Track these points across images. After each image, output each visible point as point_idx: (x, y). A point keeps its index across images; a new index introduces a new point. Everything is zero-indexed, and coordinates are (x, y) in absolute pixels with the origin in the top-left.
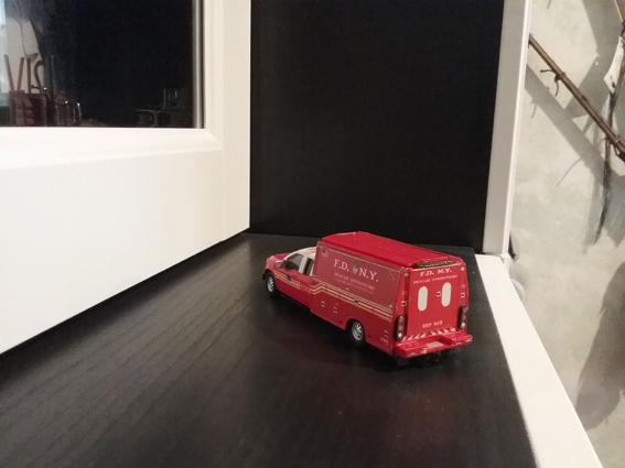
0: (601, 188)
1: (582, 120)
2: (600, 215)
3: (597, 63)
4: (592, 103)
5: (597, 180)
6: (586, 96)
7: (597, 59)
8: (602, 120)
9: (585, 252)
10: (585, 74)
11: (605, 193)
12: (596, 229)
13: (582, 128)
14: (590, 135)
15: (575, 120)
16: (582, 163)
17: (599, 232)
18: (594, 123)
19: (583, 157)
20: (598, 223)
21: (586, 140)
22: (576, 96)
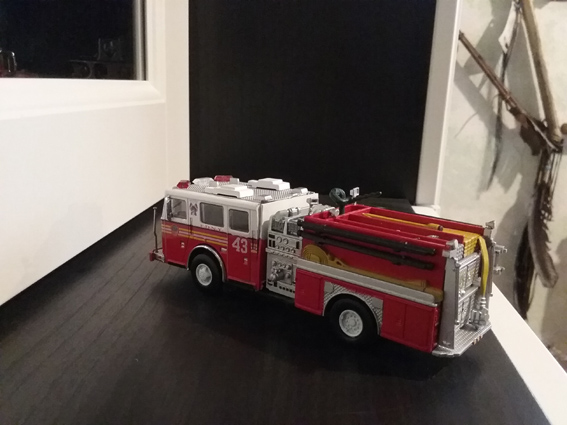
0: (494, 140)
1: (478, 78)
2: (492, 165)
3: (492, 25)
4: (488, 62)
5: (490, 133)
6: (482, 55)
7: (492, 21)
8: (495, 78)
9: (478, 198)
10: (481, 34)
11: (497, 146)
12: (489, 176)
13: (477, 86)
14: (484, 91)
15: (472, 78)
16: (477, 117)
17: (491, 180)
18: (488, 81)
19: (478, 112)
20: (490, 172)
21: (481, 96)
22: (473, 55)
